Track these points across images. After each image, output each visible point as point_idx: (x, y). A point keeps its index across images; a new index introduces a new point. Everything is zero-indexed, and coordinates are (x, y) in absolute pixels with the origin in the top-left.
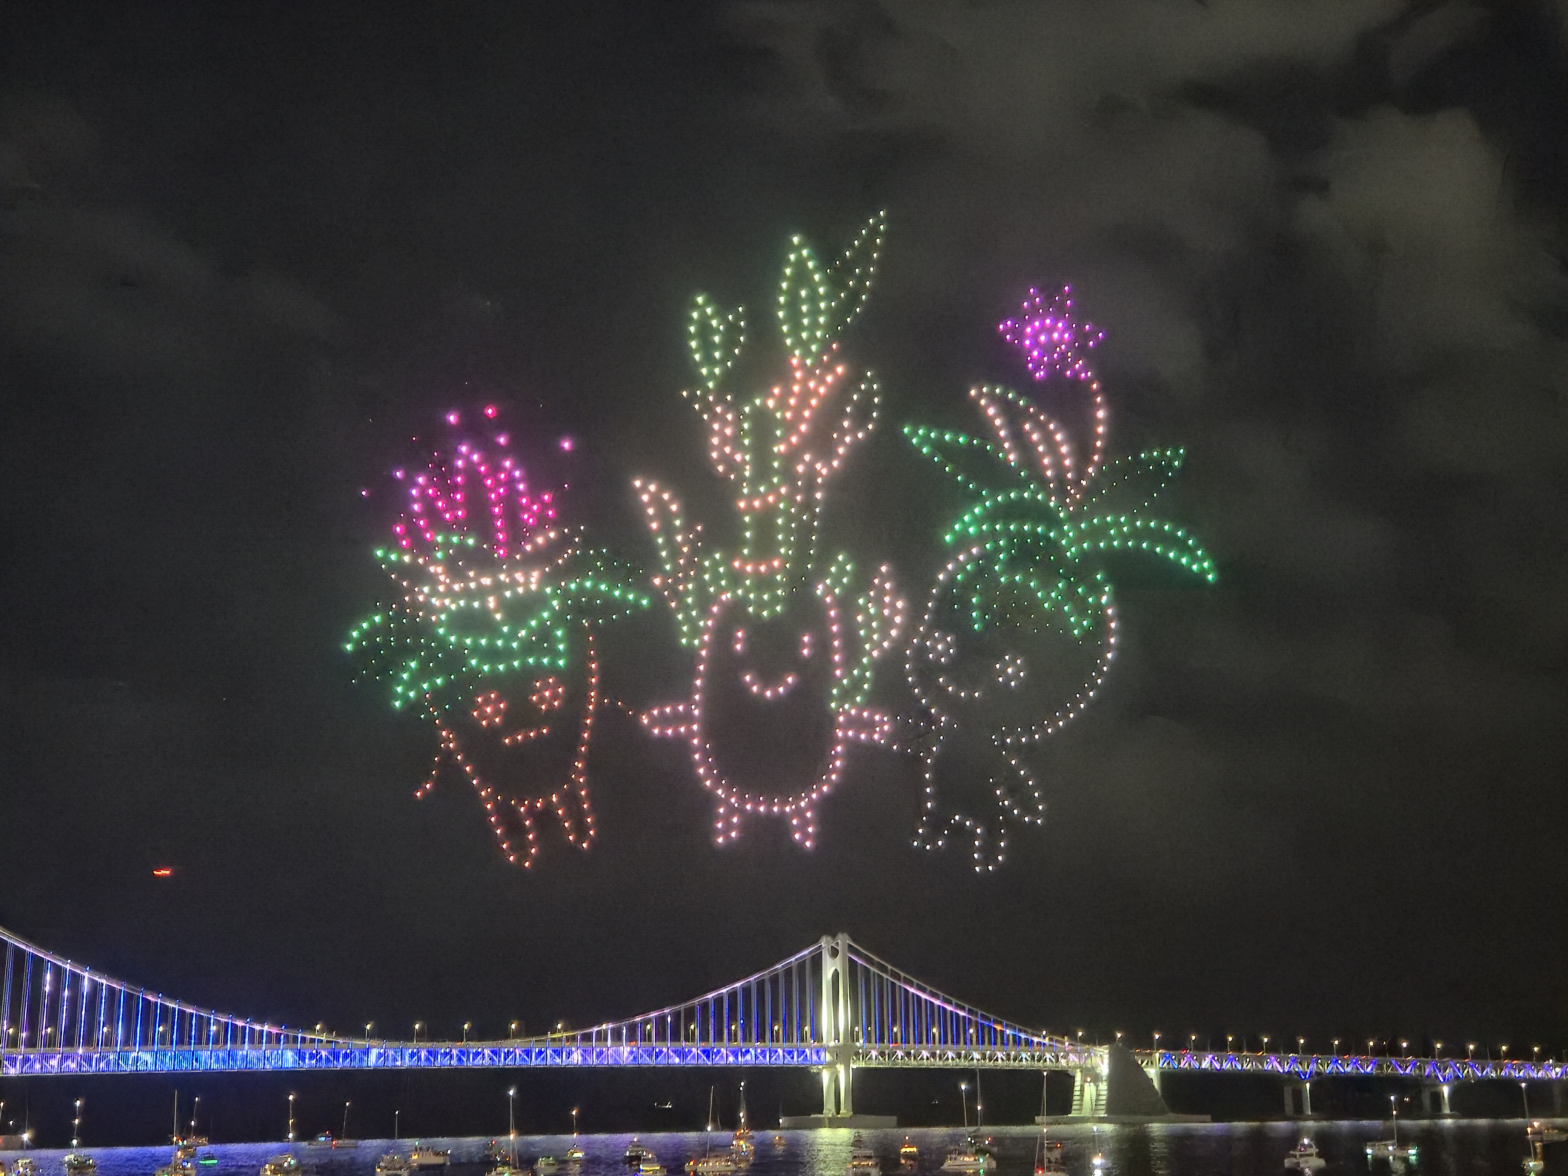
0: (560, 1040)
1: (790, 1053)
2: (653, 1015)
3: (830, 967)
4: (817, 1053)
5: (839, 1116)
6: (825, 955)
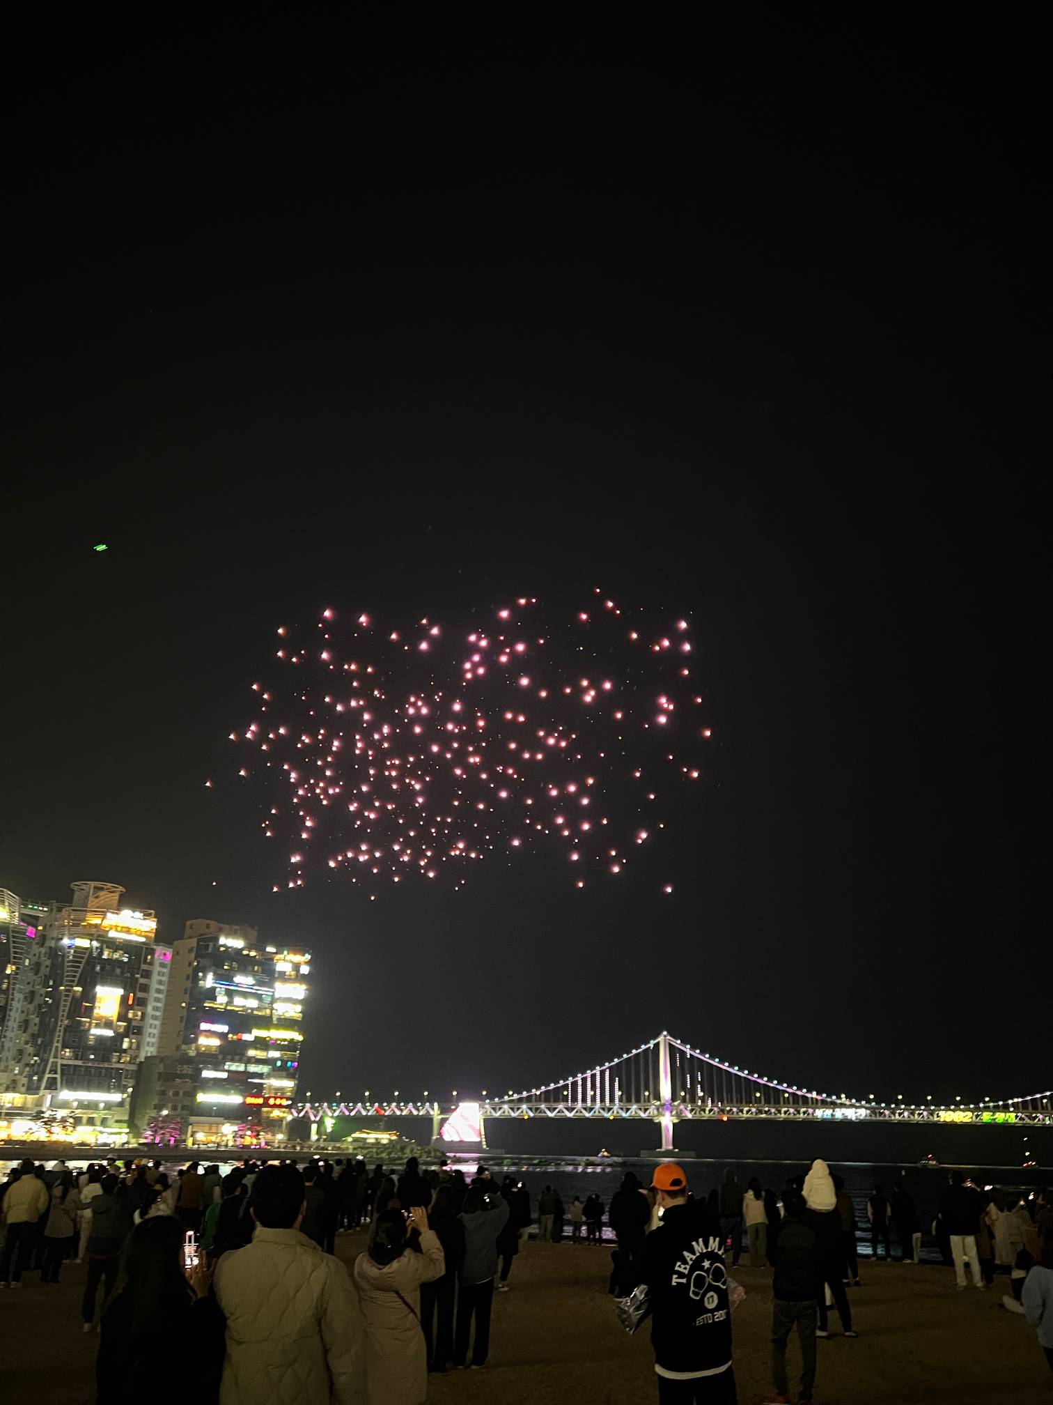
0: (988, 1107)
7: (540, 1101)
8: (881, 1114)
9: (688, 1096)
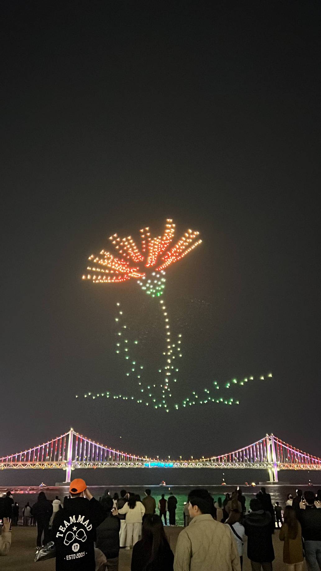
0: (203, 461)
1: (261, 465)
2: (226, 455)
3: (269, 443)
4: (267, 465)
5: (274, 482)
6: (268, 440)
9: (79, 458)
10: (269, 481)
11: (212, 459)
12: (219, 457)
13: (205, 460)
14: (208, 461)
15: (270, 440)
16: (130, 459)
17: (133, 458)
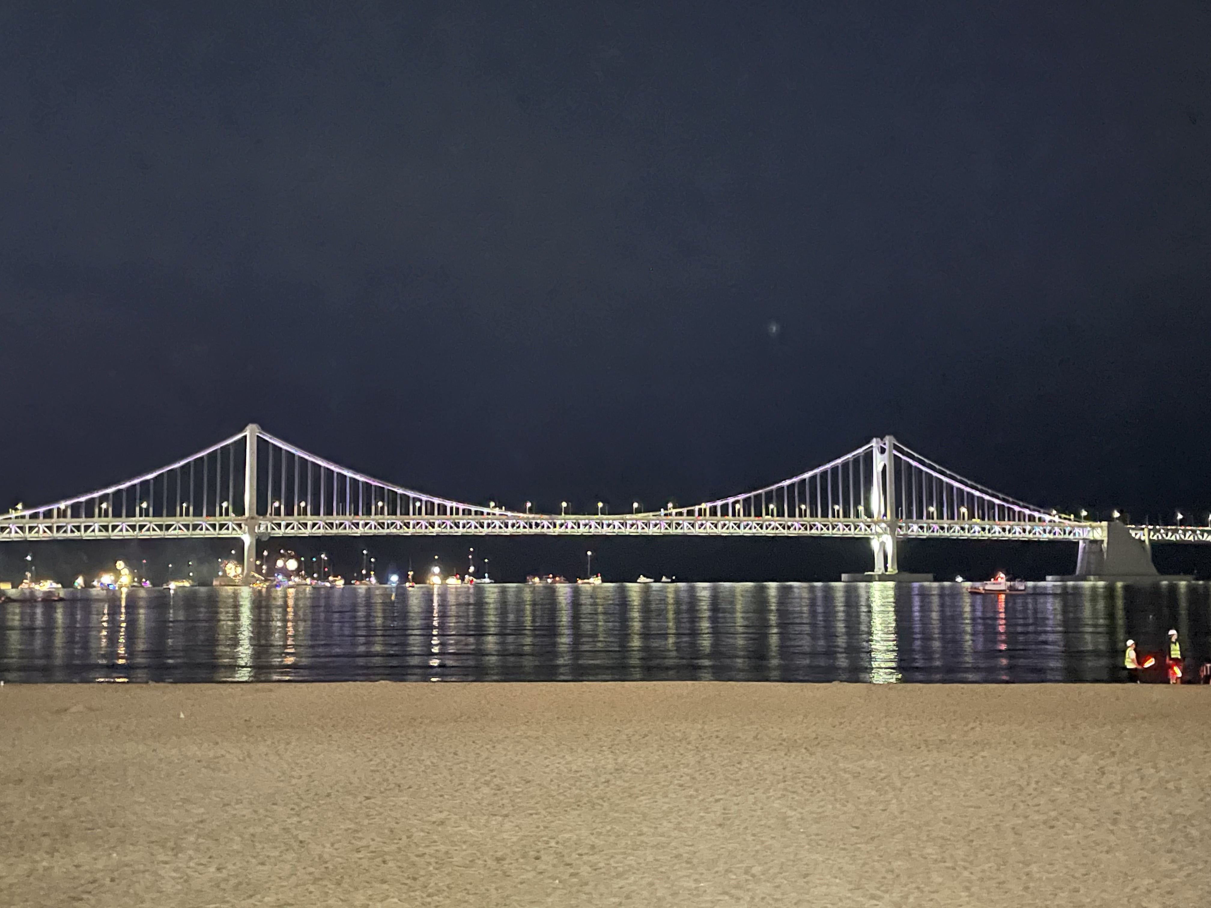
0: (671, 514)
1: (848, 526)
2: (741, 497)
3: (879, 462)
4: (869, 526)
5: (887, 573)
6: (876, 453)
7: (65, 516)
8: (537, 525)
9: (282, 507)
10: (873, 571)
11: (697, 508)
12: (719, 503)
13: (674, 511)
14: (685, 514)
15: (883, 451)
16: (442, 510)
17: (451, 508)
